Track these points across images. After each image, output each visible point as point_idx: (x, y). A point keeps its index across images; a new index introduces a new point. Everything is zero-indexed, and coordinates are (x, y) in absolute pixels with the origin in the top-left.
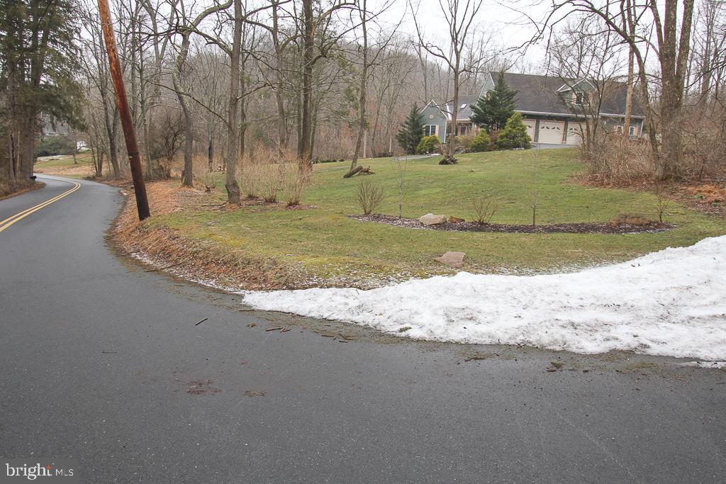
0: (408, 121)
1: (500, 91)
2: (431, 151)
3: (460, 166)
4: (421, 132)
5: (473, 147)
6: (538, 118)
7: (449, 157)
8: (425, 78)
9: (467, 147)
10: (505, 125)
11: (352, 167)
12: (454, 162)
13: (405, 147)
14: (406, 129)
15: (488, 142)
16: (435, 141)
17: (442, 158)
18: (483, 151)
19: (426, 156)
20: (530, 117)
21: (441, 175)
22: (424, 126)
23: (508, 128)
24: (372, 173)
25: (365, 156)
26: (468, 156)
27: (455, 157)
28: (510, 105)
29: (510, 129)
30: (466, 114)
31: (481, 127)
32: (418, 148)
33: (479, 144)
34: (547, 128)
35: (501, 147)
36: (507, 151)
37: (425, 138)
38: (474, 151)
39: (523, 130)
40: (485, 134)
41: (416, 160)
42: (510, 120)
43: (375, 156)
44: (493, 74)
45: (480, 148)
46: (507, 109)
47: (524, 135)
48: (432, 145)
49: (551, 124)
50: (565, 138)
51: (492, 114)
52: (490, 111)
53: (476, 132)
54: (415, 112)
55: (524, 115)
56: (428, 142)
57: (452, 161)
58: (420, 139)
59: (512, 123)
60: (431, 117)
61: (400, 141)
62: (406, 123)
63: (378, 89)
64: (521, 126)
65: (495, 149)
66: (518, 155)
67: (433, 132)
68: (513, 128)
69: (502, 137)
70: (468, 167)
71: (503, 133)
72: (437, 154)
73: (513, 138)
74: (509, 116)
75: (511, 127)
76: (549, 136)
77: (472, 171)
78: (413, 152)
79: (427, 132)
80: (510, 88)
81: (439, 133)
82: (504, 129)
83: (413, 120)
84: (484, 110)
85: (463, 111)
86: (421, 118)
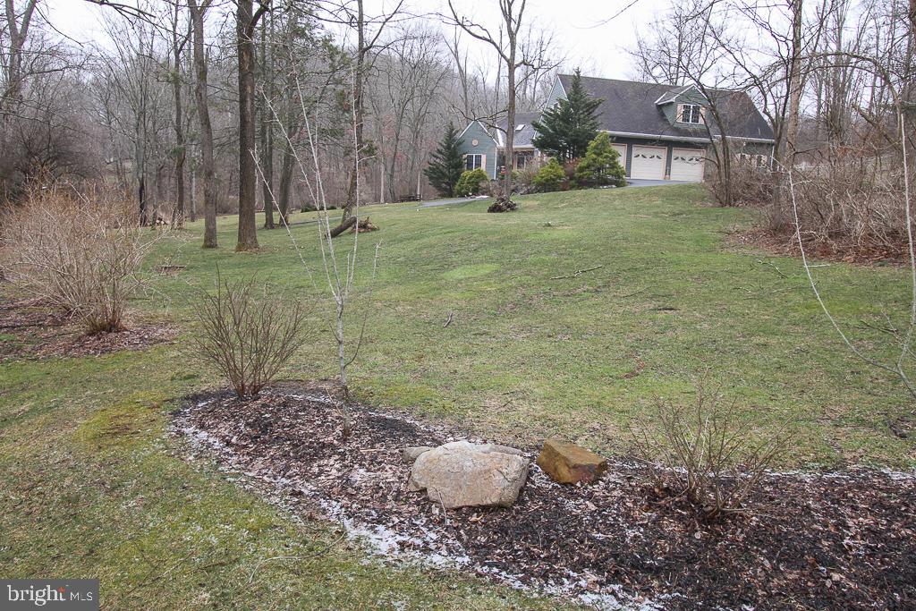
0: (440, 148)
1: (576, 101)
2: (476, 191)
3: (522, 215)
4: (460, 165)
5: (539, 184)
6: (630, 142)
7: (503, 200)
8: (465, 90)
9: (529, 184)
10: (586, 151)
11: (344, 219)
12: (512, 207)
13: (438, 187)
14: (438, 160)
15: (560, 177)
16: (481, 177)
17: (493, 202)
18: (554, 190)
19: (469, 200)
20: (620, 140)
21: (493, 233)
22: (465, 156)
23: (590, 155)
24: (374, 229)
25: (382, 201)
26: (533, 199)
27: (514, 199)
28: (591, 121)
29: (594, 156)
30: (525, 137)
31: (549, 155)
32: (457, 187)
33: (547, 180)
34: (644, 156)
35: (582, 183)
36: (591, 190)
37: (466, 173)
38: (539, 191)
39: (613, 158)
40: (556, 165)
41: (451, 206)
42: (592, 144)
43: (395, 201)
44: (563, 78)
45: (548, 185)
46: (587, 127)
47: (614, 165)
48: (477, 183)
49: (648, 151)
50: (668, 172)
51: (565, 134)
52: (561, 131)
53: (541, 162)
54: (451, 136)
55: (612, 137)
56: (471, 178)
57: (509, 207)
58: (458, 174)
59: (596, 148)
60: (475, 142)
61: (431, 178)
62: (439, 151)
63: (396, 102)
64: (610, 152)
65: (572, 187)
66: (612, 195)
67: (479, 165)
68: (599, 155)
69: (581, 169)
70: (538, 216)
71: (584, 163)
72: (485, 197)
73: (599, 170)
74: (592, 137)
75: (595, 153)
76: (646, 168)
77: (549, 225)
78: (449, 194)
79: (470, 165)
80: (590, 96)
81: (487, 165)
82: (584, 156)
83: (448, 147)
84: (554, 129)
85: (520, 135)
86: (460, 143)
